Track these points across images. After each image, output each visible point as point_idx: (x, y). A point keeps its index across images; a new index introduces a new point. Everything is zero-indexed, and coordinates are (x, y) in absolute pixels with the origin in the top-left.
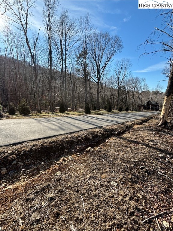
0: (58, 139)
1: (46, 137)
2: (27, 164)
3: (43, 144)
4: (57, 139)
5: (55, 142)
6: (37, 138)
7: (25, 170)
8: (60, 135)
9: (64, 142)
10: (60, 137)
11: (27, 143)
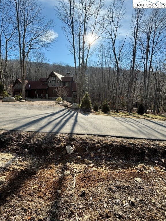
0: (138, 143)
1: (125, 136)
2: (108, 156)
3: (122, 143)
4: (136, 141)
5: (134, 144)
6: (117, 135)
7: (106, 161)
8: (139, 138)
9: (145, 148)
10: (140, 140)
11: (109, 137)
